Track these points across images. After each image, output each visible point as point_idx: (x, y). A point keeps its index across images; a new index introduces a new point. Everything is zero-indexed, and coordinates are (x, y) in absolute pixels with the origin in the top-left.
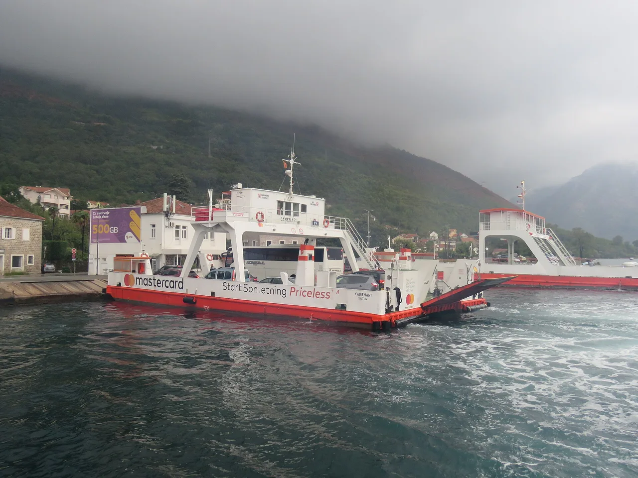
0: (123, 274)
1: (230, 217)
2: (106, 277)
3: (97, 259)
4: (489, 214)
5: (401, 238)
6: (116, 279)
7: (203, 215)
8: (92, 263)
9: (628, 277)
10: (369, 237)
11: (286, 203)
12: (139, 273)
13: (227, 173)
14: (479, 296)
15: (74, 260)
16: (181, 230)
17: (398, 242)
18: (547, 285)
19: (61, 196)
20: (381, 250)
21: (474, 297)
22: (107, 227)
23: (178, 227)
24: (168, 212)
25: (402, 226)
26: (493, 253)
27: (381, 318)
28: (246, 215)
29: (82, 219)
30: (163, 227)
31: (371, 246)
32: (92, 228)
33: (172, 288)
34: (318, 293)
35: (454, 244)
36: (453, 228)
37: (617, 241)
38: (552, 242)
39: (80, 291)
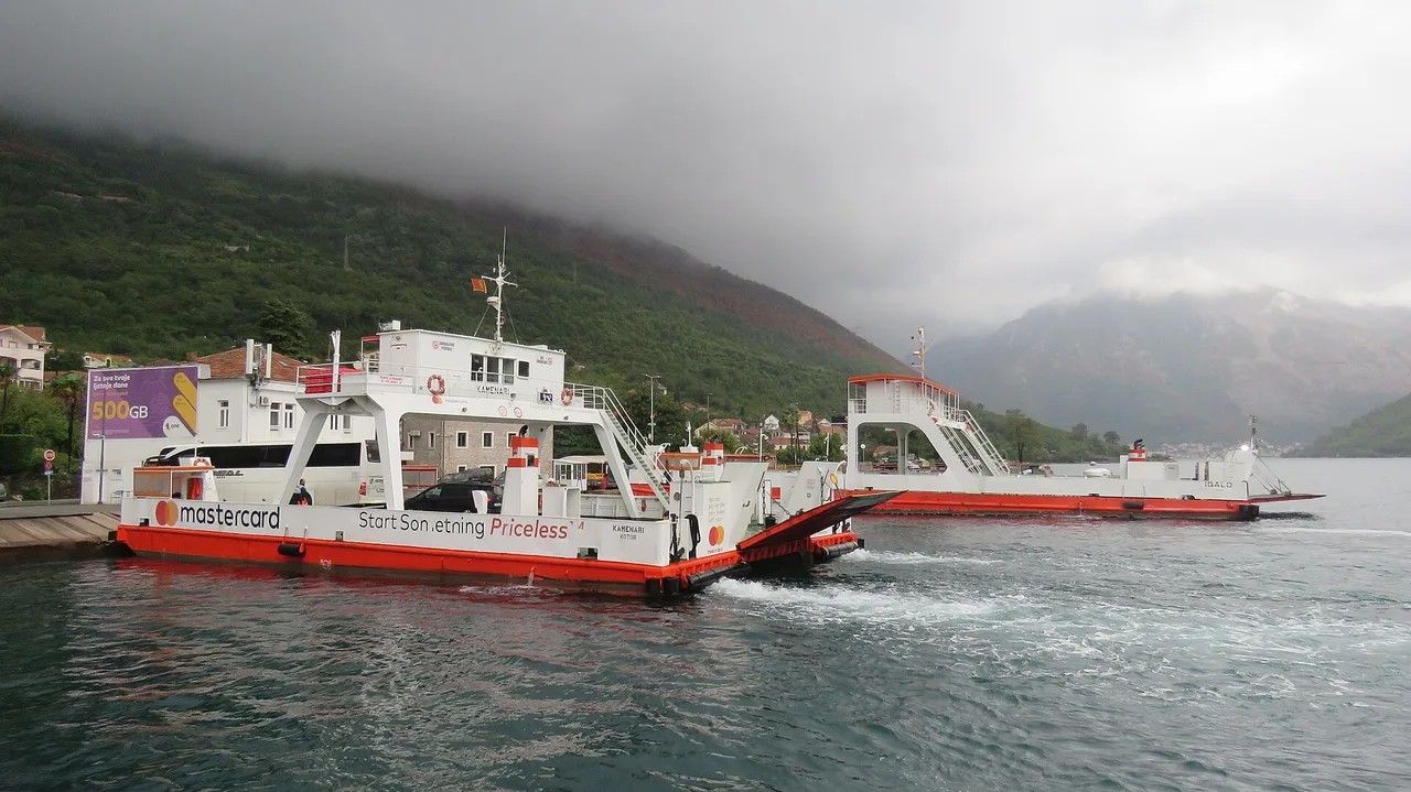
0: (154, 502)
1: (374, 386)
2: (119, 506)
3: (102, 470)
4: (864, 384)
5: (712, 426)
6: (137, 512)
7: (321, 380)
8: (89, 479)
9: (1094, 495)
10: (652, 424)
11: (489, 358)
12: (189, 497)
13: (380, 301)
14: (845, 528)
15: (48, 473)
16: (282, 411)
17: (706, 434)
18: (962, 510)
19: (24, 342)
20: (675, 449)
21: (835, 530)
22: (123, 407)
23: (275, 406)
24: (255, 376)
25: (714, 405)
26: (875, 455)
27: (661, 574)
28: (407, 381)
29: (69, 389)
30: (245, 406)
31: (656, 442)
32: (92, 409)
33: (255, 526)
34: (544, 529)
35: (808, 438)
36: (804, 408)
37: (1079, 434)
38: (971, 435)
39: (62, 537)
